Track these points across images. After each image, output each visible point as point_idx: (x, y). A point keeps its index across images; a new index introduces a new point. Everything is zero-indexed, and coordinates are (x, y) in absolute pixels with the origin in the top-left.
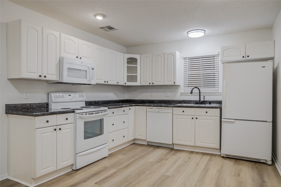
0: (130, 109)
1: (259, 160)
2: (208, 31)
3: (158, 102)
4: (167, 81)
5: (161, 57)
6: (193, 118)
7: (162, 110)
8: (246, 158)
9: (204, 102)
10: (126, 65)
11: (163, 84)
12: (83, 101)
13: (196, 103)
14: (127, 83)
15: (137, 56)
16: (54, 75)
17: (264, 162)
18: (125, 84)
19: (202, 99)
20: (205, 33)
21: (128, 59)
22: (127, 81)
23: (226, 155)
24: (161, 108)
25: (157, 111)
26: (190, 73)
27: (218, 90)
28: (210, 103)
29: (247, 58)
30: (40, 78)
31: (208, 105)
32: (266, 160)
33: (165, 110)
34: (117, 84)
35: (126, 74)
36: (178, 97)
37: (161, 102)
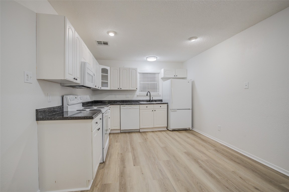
1: (187, 128)
2: (158, 58)
3: (121, 102)
4: (131, 87)
5: (127, 70)
6: (153, 111)
7: (132, 107)
8: (181, 129)
9: (152, 101)
10: (101, 74)
11: (128, 89)
12: (81, 103)
13: (147, 101)
14: (102, 87)
15: (108, 68)
16: (79, 78)
17: (188, 129)
19: (151, 99)
20: (157, 59)
21: (102, 69)
23: (173, 129)
24: (132, 106)
25: (129, 108)
26: (143, 83)
27: (159, 94)
28: (155, 101)
29: (176, 77)
30: (74, 81)
31: (154, 102)
32: (189, 128)
33: (134, 107)
35: (101, 81)
36: (135, 98)
37: (123, 102)
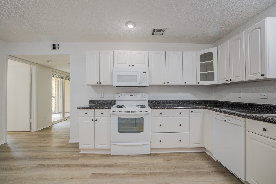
0: (192, 112)
4: (251, 74)
5: (240, 39)
7: (230, 119)
10: (199, 63)
12: (146, 100)
15: (213, 50)
16: (109, 81)
18: (198, 83)
21: (201, 56)
22: (201, 81)
24: (229, 117)
25: (224, 120)
30: (97, 84)
34: (184, 84)
35: (199, 73)
